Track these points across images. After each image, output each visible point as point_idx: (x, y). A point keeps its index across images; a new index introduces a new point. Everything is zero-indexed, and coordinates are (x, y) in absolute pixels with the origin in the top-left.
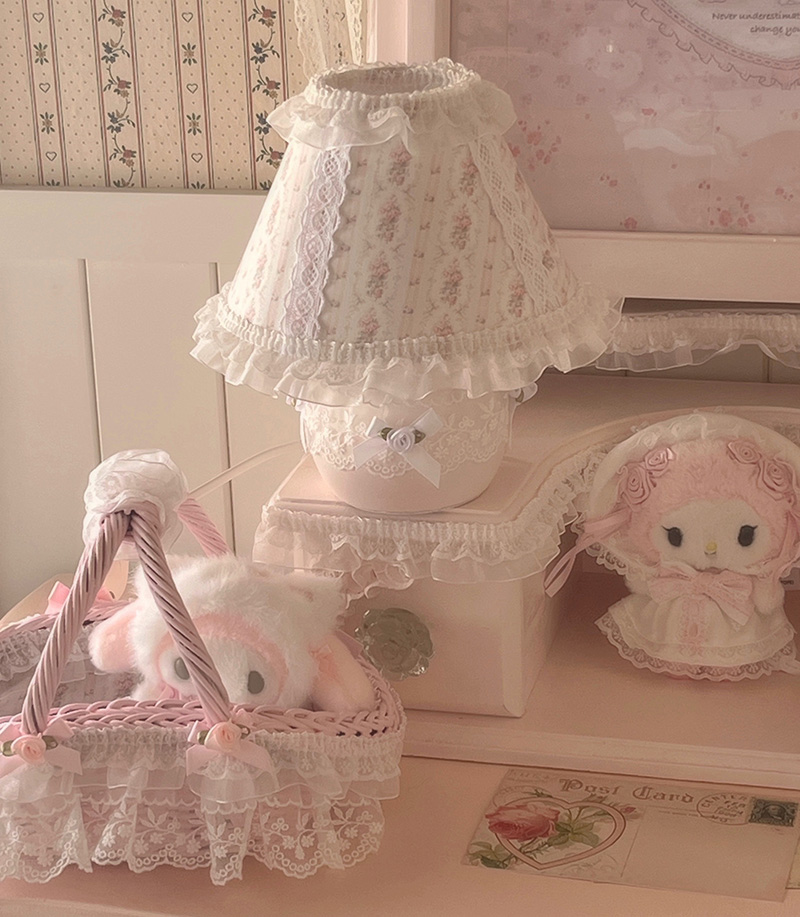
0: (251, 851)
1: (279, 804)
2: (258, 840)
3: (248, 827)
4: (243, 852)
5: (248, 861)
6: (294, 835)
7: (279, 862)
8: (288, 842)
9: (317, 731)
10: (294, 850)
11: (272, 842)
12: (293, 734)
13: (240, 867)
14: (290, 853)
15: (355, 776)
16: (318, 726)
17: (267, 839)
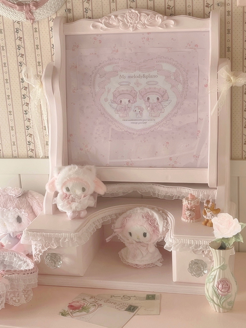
0: (6, 302)
1: (11, 291)
2: (8, 299)
3: (5, 297)
4: (4, 302)
5: (5, 304)
6: (15, 297)
7: (13, 303)
8: (14, 299)
9: (19, 274)
10: (16, 300)
11: (11, 299)
12: (13, 275)
13: (4, 306)
14: (15, 301)
15: (28, 283)
16: (19, 273)
17: (9, 298)
